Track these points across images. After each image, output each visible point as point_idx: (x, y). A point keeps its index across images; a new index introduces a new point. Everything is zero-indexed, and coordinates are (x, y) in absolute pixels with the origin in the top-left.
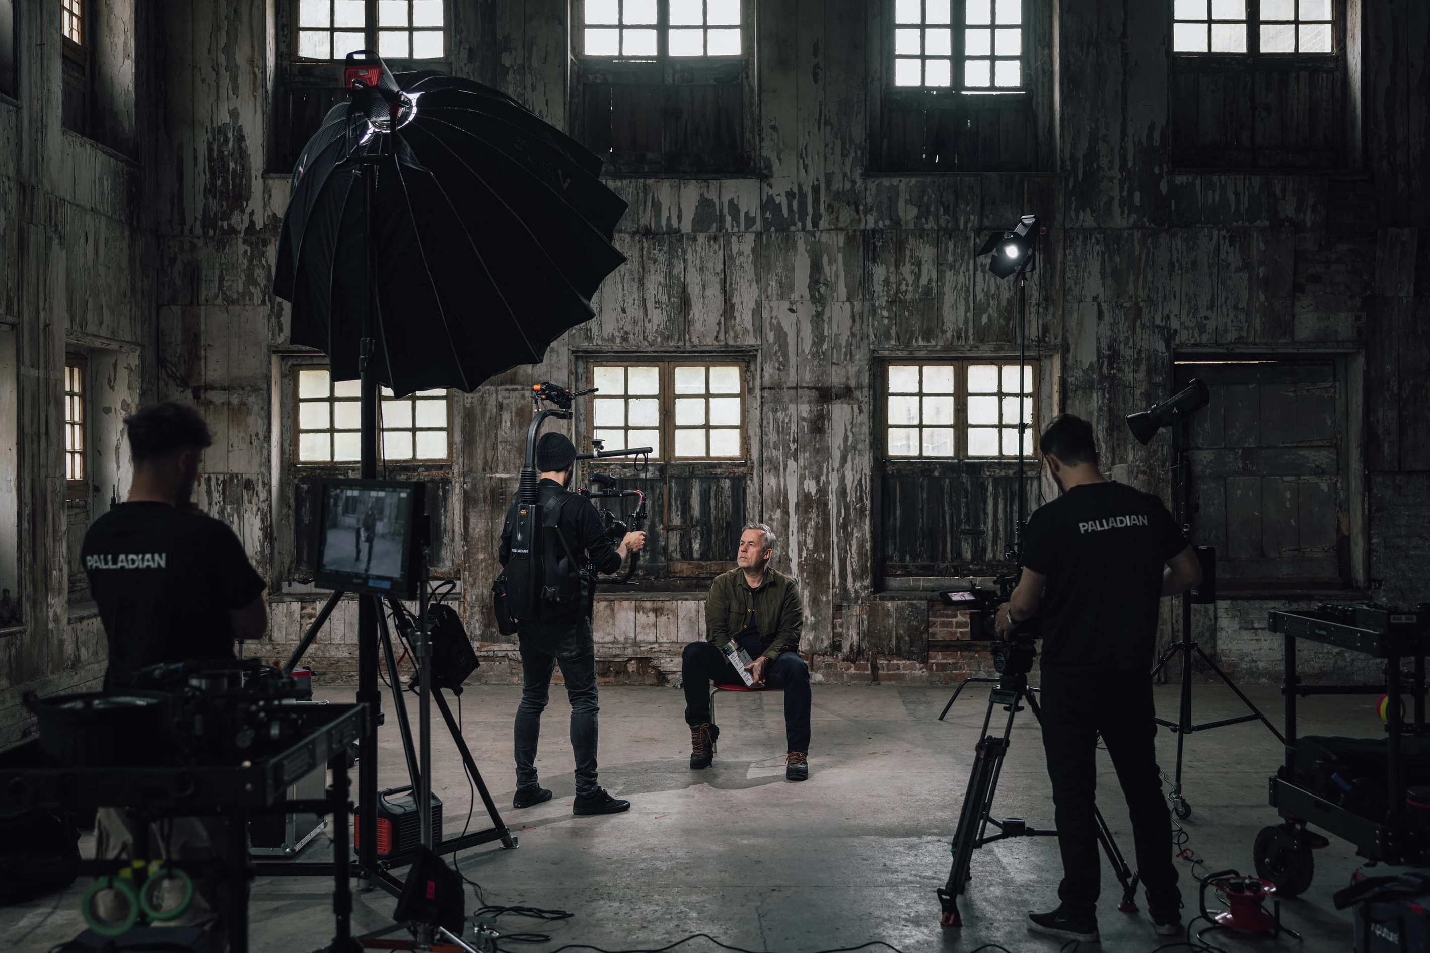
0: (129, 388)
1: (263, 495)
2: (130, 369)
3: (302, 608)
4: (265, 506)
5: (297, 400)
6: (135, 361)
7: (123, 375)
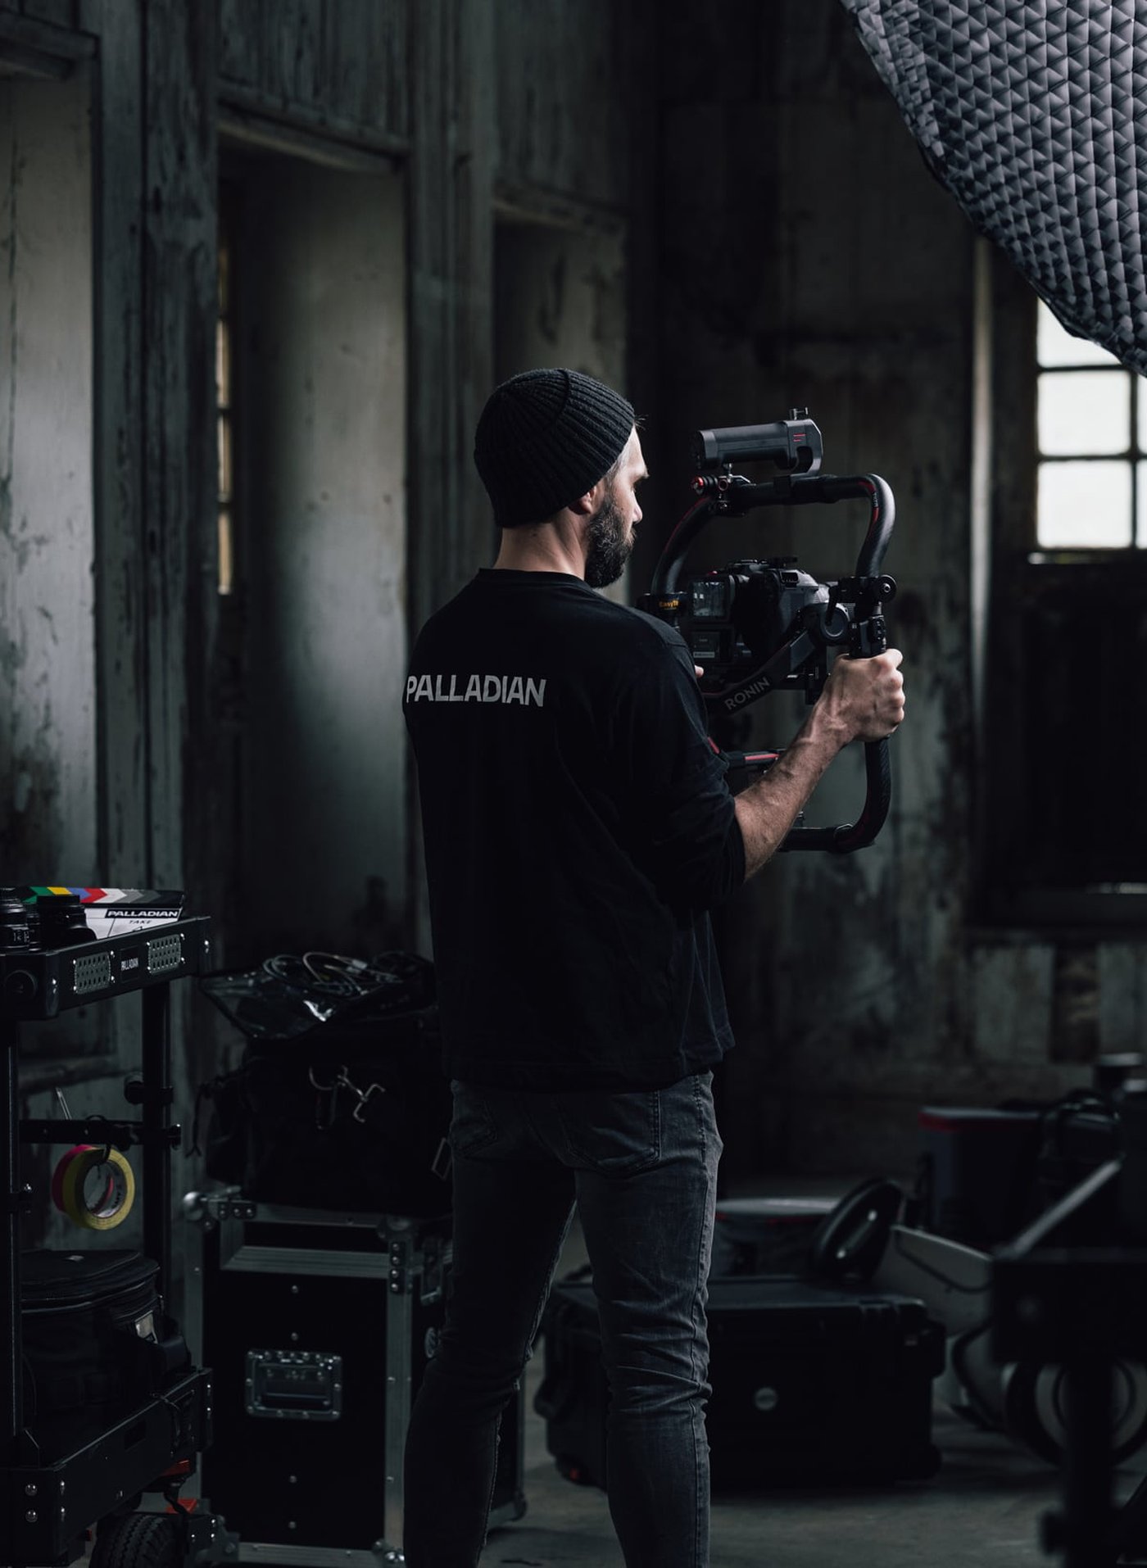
0: (598, 335)
1: (949, 640)
2: (599, 284)
3: (1059, 964)
4: (953, 670)
5: (1033, 370)
6: (612, 260)
7: (581, 300)
